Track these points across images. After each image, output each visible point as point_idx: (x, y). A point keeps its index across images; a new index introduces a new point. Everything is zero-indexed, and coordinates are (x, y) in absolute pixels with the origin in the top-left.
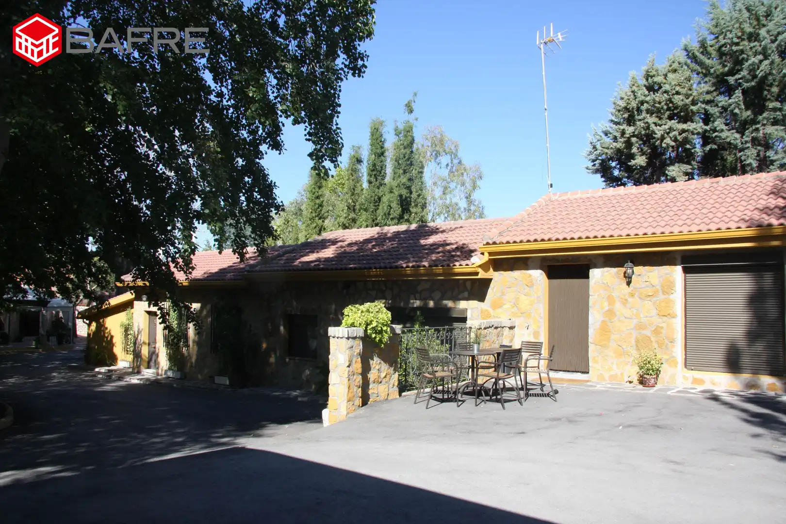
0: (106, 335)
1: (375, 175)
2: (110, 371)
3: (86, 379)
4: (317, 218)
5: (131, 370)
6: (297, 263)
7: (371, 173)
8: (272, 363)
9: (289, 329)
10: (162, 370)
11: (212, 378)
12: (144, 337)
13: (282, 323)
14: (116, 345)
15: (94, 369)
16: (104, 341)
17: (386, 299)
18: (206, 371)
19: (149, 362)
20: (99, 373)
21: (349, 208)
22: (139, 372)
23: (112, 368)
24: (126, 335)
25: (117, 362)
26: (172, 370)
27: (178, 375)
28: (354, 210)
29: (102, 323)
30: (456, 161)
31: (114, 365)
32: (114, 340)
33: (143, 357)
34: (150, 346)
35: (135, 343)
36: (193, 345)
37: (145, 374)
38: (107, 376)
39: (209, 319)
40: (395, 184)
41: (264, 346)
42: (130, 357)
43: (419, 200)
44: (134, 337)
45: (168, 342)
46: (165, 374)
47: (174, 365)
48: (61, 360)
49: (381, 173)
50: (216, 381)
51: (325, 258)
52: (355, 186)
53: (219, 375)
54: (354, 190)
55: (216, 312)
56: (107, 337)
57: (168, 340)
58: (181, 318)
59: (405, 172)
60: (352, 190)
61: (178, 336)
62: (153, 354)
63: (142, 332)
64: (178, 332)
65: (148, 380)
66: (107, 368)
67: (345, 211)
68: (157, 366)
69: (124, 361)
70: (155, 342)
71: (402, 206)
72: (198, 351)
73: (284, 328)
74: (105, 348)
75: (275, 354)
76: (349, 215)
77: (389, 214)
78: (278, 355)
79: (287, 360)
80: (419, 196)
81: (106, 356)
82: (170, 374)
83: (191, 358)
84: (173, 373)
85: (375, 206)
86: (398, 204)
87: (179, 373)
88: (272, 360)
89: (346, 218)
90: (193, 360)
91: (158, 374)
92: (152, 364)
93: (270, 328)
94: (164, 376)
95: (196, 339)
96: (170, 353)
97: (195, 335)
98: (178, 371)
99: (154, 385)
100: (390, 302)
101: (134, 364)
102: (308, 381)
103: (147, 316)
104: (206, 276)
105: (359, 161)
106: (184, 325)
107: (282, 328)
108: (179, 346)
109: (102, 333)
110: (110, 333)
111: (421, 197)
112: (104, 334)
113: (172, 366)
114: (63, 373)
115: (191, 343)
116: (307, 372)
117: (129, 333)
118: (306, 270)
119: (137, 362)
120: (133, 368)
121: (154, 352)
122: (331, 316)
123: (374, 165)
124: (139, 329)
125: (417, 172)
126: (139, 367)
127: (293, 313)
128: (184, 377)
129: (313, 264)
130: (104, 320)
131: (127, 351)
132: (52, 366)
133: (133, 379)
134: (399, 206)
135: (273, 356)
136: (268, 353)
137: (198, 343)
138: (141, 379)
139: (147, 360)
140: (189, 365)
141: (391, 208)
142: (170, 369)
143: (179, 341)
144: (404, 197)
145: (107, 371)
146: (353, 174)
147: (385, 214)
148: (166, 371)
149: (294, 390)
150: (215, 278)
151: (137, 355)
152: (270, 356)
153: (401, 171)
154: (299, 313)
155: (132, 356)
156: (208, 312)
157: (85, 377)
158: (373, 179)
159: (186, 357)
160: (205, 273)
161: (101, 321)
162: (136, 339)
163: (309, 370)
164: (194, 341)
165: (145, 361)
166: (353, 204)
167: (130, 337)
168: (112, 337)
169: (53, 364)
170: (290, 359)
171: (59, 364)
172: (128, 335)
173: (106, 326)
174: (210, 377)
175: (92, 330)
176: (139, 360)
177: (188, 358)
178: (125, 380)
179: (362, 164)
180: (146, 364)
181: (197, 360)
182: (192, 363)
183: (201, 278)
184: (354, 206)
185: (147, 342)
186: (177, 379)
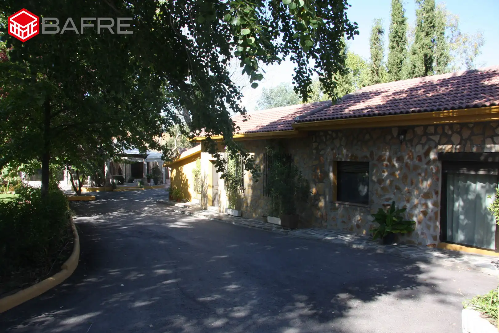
0: (183, 179)
1: (397, 41)
2: (185, 207)
3: (166, 213)
4: (344, 83)
5: (200, 206)
6: (346, 111)
7: (393, 39)
8: (321, 207)
9: (339, 174)
10: (223, 208)
11: (265, 217)
12: (209, 182)
13: (331, 169)
14: (190, 186)
15: (174, 205)
16: (182, 183)
17: (453, 144)
18: (260, 211)
19: (213, 201)
20: (177, 207)
21: (373, 72)
22: (205, 209)
23: (187, 204)
24: (197, 179)
25: (191, 199)
26: (232, 209)
27: (236, 213)
28: (377, 74)
29: (180, 170)
30: (456, 33)
31: (188, 202)
32: (189, 183)
33: (209, 197)
34: (214, 188)
35: (202, 186)
36: (249, 188)
37: (210, 210)
38: (182, 211)
39: (262, 167)
40: (417, 46)
41: (314, 190)
42: (200, 196)
43: (441, 59)
44: (202, 181)
45: (228, 186)
46: (225, 212)
47: (233, 205)
48: (154, 196)
49: (402, 39)
50: (269, 221)
51: (375, 106)
52: (377, 53)
53: (272, 215)
54: (377, 56)
55: (268, 160)
56: (184, 180)
57: (228, 184)
58: (238, 166)
59: (427, 34)
60: (376, 56)
61: (236, 181)
62: (216, 195)
63: (208, 177)
64: (236, 177)
65: (212, 216)
66: (184, 204)
67: (369, 75)
68: (219, 205)
69: (195, 200)
70: (218, 185)
71: (426, 65)
72: (253, 193)
73: (334, 174)
74: (182, 188)
75: (325, 198)
76: (373, 78)
77: (413, 73)
78: (327, 199)
79: (337, 205)
80: (441, 55)
81: (183, 194)
82: (230, 212)
83: (246, 199)
84: (232, 211)
85: (398, 68)
86: (422, 63)
87: (237, 211)
88: (322, 204)
89: (370, 80)
90: (249, 201)
91: (220, 212)
92: (216, 202)
93: (319, 174)
94: (225, 213)
95: (251, 183)
96: (229, 194)
97: (250, 179)
98: (236, 210)
99: (217, 221)
100: (458, 147)
101: (202, 202)
102: (358, 226)
103: (211, 164)
104: (258, 128)
105: (380, 32)
106: (240, 172)
107: (331, 175)
108: (237, 189)
109: (180, 178)
110: (186, 178)
111: (443, 55)
112: (182, 178)
113: (231, 205)
114: (152, 207)
115: (246, 186)
116: (358, 217)
117: (198, 177)
118: (360, 116)
119: (204, 200)
120: (202, 206)
121: (217, 193)
122: (385, 163)
123: (396, 32)
124: (205, 175)
125: (439, 33)
126: (206, 205)
127: (343, 160)
128: (241, 215)
129: (365, 111)
130: (181, 167)
131: (198, 191)
132: (147, 201)
133: (201, 215)
134: (424, 65)
135: (323, 200)
136: (317, 198)
137: (253, 188)
138: (207, 216)
139: (211, 199)
140: (245, 205)
141: (415, 67)
142: (229, 208)
143: (237, 184)
144: (429, 56)
145: (183, 206)
146: (376, 43)
147: (409, 74)
148: (226, 209)
149: (345, 234)
150: (266, 130)
151: (204, 195)
152: (320, 201)
153: (424, 34)
154: (349, 160)
155: (200, 195)
156: (260, 161)
157: (166, 212)
158: (395, 45)
159: (243, 198)
160: (257, 127)
161: (179, 168)
162: (204, 182)
163: (360, 215)
164: (249, 185)
165: (210, 200)
166: (376, 68)
167: (199, 180)
168: (187, 180)
169: (148, 199)
170: (339, 204)
171: (153, 199)
172: (198, 179)
173: (183, 172)
174: (263, 217)
175: (173, 175)
176: (206, 199)
177: (244, 199)
178: (195, 216)
179: (383, 34)
180: (211, 203)
181: (252, 201)
182: (247, 204)
183: (254, 130)
184: (378, 70)
185: (212, 185)
186: (235, 216)
